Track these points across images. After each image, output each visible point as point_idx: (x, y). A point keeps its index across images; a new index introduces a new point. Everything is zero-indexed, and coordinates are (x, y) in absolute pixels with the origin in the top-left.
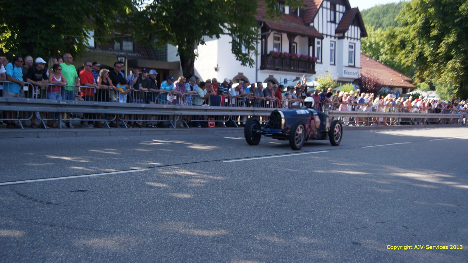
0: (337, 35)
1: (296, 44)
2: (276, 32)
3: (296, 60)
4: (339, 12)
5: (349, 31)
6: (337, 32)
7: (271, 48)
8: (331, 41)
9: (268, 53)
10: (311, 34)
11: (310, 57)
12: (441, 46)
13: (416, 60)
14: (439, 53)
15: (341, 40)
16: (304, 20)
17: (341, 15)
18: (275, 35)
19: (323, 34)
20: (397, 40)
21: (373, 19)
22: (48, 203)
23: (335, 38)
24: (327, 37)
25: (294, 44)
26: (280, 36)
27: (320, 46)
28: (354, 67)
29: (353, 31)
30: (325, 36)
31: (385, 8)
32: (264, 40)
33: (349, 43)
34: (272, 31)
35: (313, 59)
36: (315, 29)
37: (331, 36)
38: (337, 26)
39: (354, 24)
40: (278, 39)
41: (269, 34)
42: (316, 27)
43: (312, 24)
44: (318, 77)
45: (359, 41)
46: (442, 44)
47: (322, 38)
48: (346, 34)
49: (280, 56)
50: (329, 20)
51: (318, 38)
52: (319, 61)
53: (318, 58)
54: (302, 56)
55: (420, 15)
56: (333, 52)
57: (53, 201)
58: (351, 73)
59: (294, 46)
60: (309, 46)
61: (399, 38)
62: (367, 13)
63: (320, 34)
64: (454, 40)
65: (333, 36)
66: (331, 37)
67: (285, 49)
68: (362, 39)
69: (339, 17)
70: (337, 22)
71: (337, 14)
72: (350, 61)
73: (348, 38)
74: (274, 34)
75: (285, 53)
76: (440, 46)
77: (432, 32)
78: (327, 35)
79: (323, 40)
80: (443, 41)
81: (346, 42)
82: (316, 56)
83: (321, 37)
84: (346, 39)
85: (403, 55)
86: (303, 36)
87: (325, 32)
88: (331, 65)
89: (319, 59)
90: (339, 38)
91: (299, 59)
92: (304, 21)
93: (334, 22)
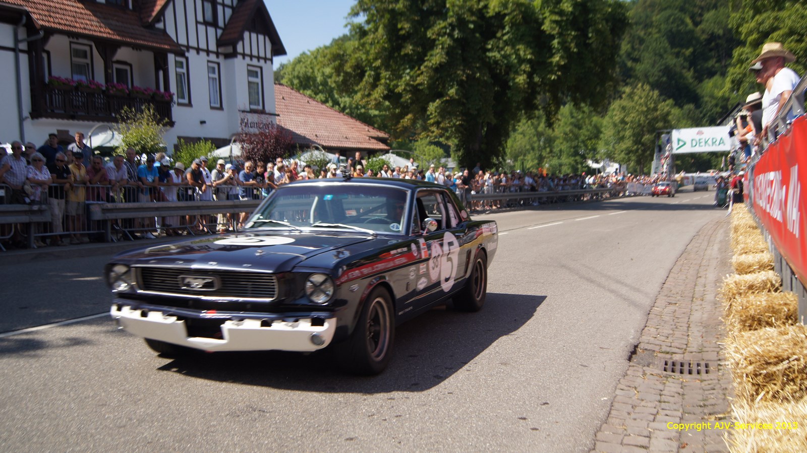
0: (220, 50)
4: (224, 5)
5: (246, 42)
6: (219, 43)
8: (208, 61)
10: (162, 46)
11: (159, 93)
15: (230, 61)
17: (229, 12)
19: (188, 47)
23: (218, 57)
27: (184, 70)
33: (248, 65)
37: (208, 52)
38: (220, 32)
45: (269, 62)
48: (239, 48)
50: (200, 19)
52: (184, 101)
53: (178, 95)
56: (214, 85)
58: (250, 124)
65: (212, 52)
69: (224, 15)
71: (220, 8)
72: (254, 99)
73: (244, 55)
78: (200, 51)
79: (191, 60)
81: (240, 65)
84: (240, 57)
87: (193, 44)
88: (212, 108)
89: (184, 98)
90: (228, 56)
93: (215, 24)
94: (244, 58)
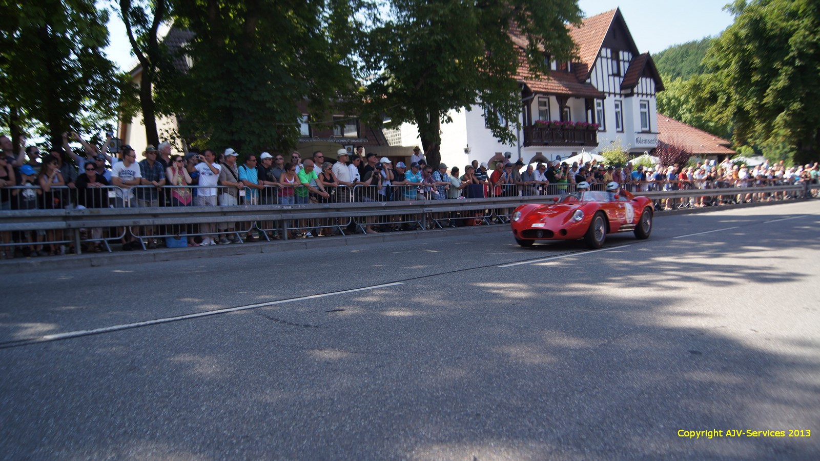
0: (623, 92)
1: (569, 108)
2: (541, 96)
3: (571, 130)
4: (624, 61)
5: (640, 85)
6: (622, 88)
7: (535, 117)
8: (615, 101)
9: (533, 123)
10: (589, 94)
11: (588, 125)
12: (768, 95)
13: (734, 117)
14: (765, 104)
15: (628, 99)
16: (578, 75)
17: (627, 65)
18: (540, 99)
19: (604, 92)
20: (706, 91)
21: (667, 67)
22: (307, 326)
23: (621, 97)
24: (609, 96)
25: (566, 109)
26: (546, 100)
27: (601, 108)
28: (649, 132)
29: (645, 85)
30: (607, 95)
31: (684, 49)
32: (526, 107)
33: (641, 101)
34: (535, 95)
35: (593, 127)
36: (593, 87)
37: (615, 94)
38: (622, 79)
39: (644, 75)
40: (544, 104)
41: (532, 99)
42: (594, 83)
43: (588, 81)
44: (603, 150)
45: (653, 97)
46: (768, 91)
47: (603, 98)
48: (635, 90)
49: (549, 126)
50: (610, 72)
51: (598, 98)
52: (601, 128)
53: (599, 125)
54: (577, 124)
55: (734, 55)
56: (618, 116)
57: (311, 324)
58: (646, 141)
59: (567, 112)
60: (587, 110)
61: (708, 88)
62: (659, 58)
63: (601, 92)
64: (786, 84)
65: (618, 94)
66: (615, 96)
67: (555, 116)
68: (657, 94)
69: (624, 67)
70: (622, 74)
71: (622, 63)
72: (644, 124)
73: (638, 94)
74: (539, 97)
75: (555, 122)
76: (765, 94)
77: (753, 76)
78: (609, 94)
79: (605, 100)
80: (771, 87)
81: (635, 101)
82: (597, 122)
83: (602, 96)
84: (635, 95)
85: (714, 110)
86: (577, 97)
87: (606, 90)
88: (618, 132)
89: (601, 126)
90: (627, 96)
91: (575, 128)
92: (577, 78)
93: (618, 74)
94: (638, 96)
